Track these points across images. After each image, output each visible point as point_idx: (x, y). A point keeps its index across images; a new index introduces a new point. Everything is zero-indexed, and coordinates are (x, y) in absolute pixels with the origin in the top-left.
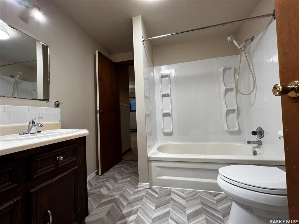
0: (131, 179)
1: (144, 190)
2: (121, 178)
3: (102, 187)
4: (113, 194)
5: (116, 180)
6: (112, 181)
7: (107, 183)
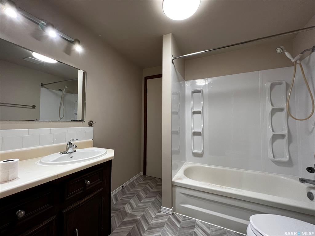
0: (155, 200)
1: (166, 215)
2: (145, 196)
3: (126, 204)
4: (136, 214)
5: (140, 198)
6: (136, 198)
7: (132, 200)
